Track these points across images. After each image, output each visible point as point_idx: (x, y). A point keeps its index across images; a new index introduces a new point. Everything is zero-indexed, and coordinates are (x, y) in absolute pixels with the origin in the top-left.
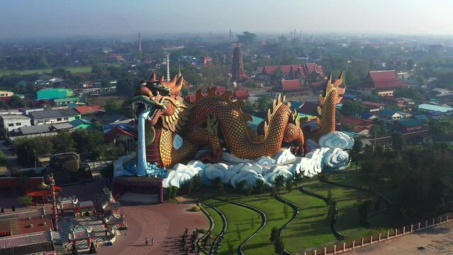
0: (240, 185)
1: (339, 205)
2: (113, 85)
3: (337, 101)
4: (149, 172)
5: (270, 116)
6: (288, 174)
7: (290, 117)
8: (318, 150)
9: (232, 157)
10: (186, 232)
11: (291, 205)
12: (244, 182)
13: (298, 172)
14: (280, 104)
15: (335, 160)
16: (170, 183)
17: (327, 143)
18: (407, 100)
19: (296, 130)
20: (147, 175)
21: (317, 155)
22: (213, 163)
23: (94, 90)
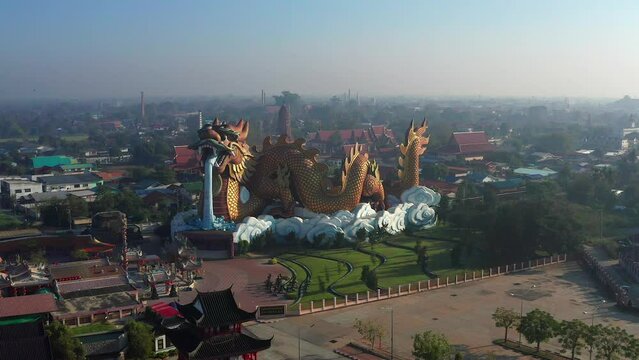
0: (318, 239)
1: (429, 253)
2: (125, 153)
3: (420, 151)
4: (216, 225)
5: (347, 165)
6: (370, 228)
7: (369, 168)
8: (401, 205)
9: (306, 211)
10: (269, 278)
11: (377, 256)
12: (322, 236)
13: (381, 226)
14: (357, 154)
15: (419, 217)
16: (240, 238)
17: (411, 198)
18: (500, 164)
19: (377, 182)
20: (215, 229)
21: (400, 211)
22: (285, 218)
23: (101, 159)
